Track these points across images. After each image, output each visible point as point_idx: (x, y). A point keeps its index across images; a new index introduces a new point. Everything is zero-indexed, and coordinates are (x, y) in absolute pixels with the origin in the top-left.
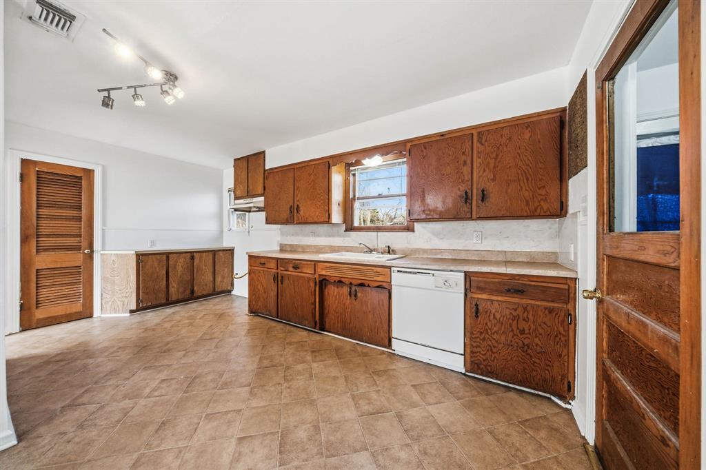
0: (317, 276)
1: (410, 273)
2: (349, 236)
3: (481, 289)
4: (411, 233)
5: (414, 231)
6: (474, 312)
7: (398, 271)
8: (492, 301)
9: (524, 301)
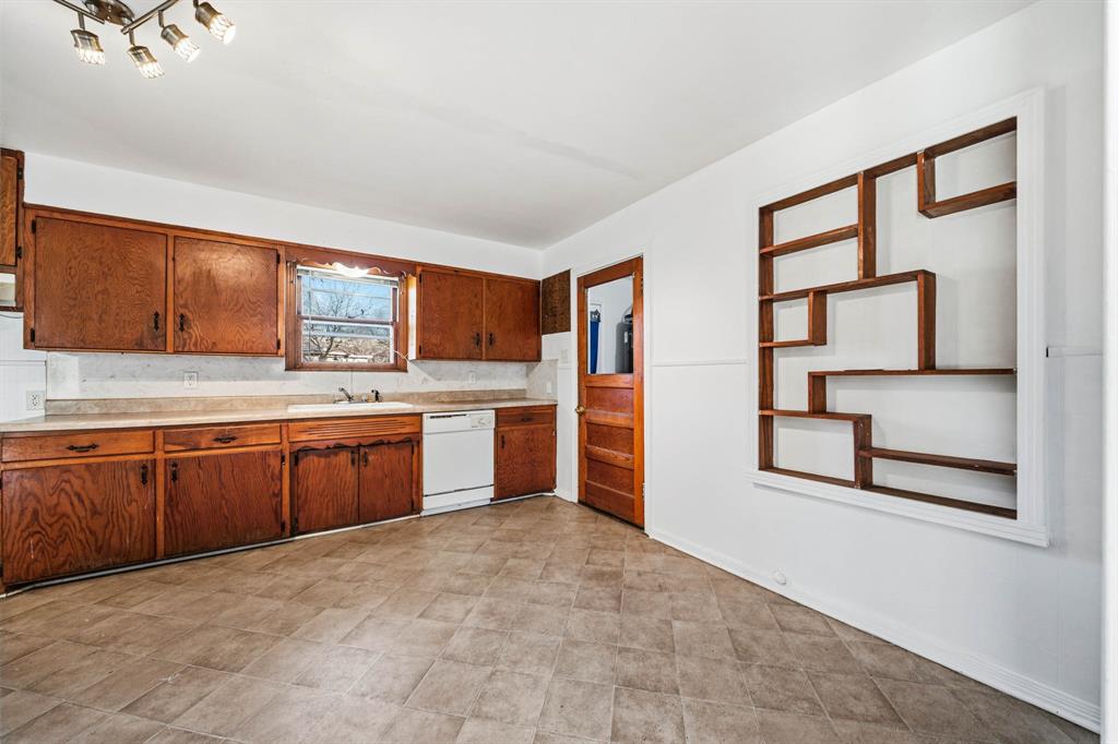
0: (286, 445)
1: (444, 417)
2: (295, 379)
3: (507, 423)
4: (403, 374)
5: (406, 371)
6: (501, 442)
7: (432, 417)
8: (513, 431)
9: (533, 426)
